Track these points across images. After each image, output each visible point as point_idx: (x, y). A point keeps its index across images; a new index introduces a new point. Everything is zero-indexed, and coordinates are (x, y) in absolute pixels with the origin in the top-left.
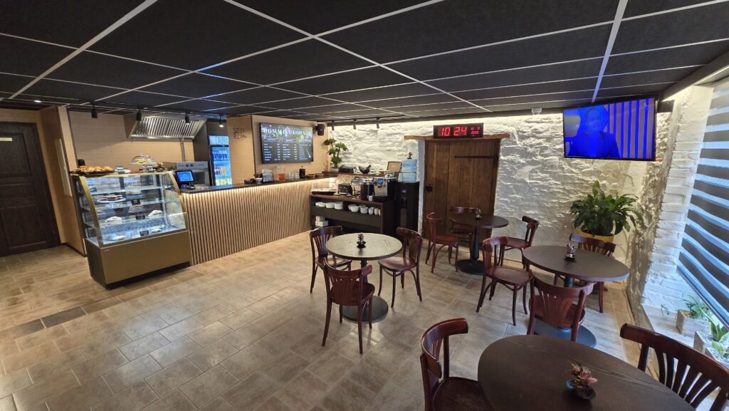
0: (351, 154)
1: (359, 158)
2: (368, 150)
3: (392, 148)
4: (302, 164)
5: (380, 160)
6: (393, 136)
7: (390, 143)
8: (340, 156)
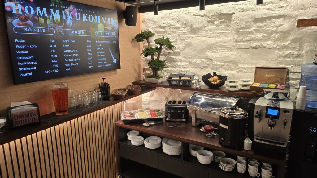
0: (178, 54)
1: (194, 60)
2: (210, 48)
3: (264, 44)
4: (103, 75)
5: (236, 63)
6: (268, 22)
7: (260, 35)
8: (162, 58)
